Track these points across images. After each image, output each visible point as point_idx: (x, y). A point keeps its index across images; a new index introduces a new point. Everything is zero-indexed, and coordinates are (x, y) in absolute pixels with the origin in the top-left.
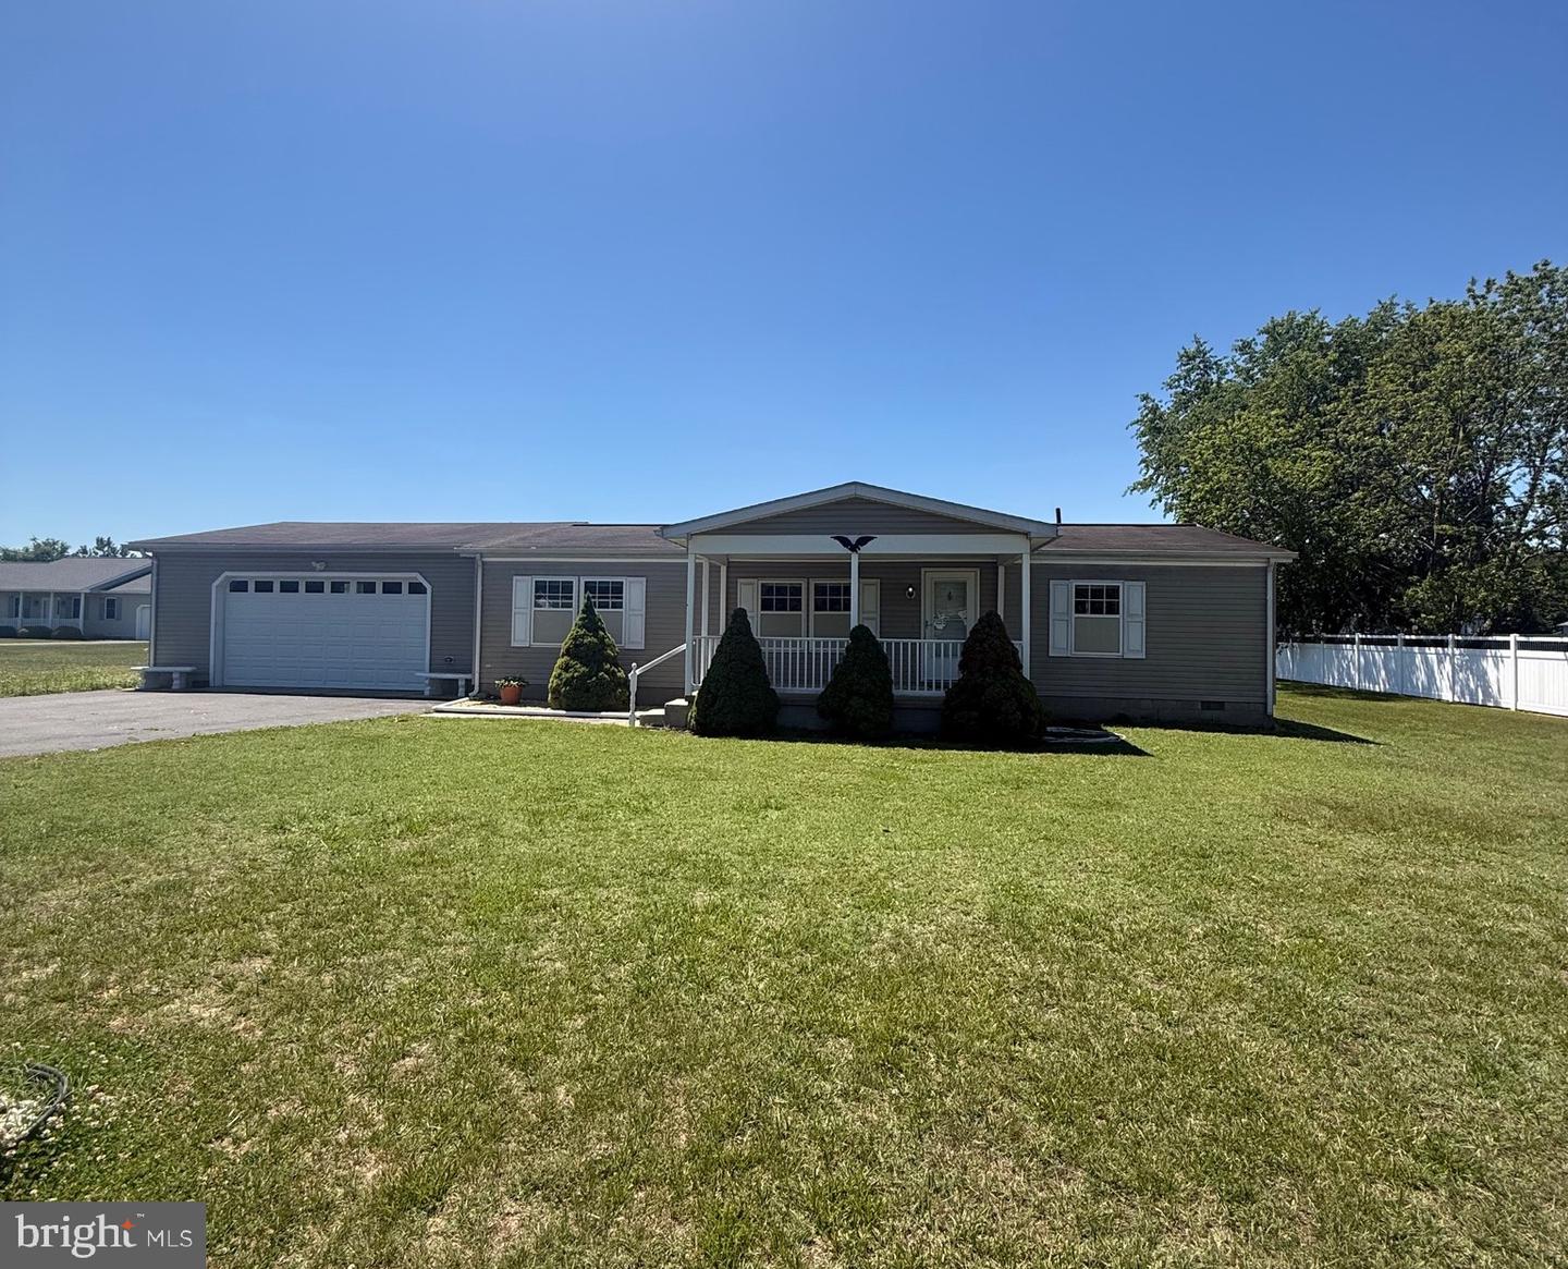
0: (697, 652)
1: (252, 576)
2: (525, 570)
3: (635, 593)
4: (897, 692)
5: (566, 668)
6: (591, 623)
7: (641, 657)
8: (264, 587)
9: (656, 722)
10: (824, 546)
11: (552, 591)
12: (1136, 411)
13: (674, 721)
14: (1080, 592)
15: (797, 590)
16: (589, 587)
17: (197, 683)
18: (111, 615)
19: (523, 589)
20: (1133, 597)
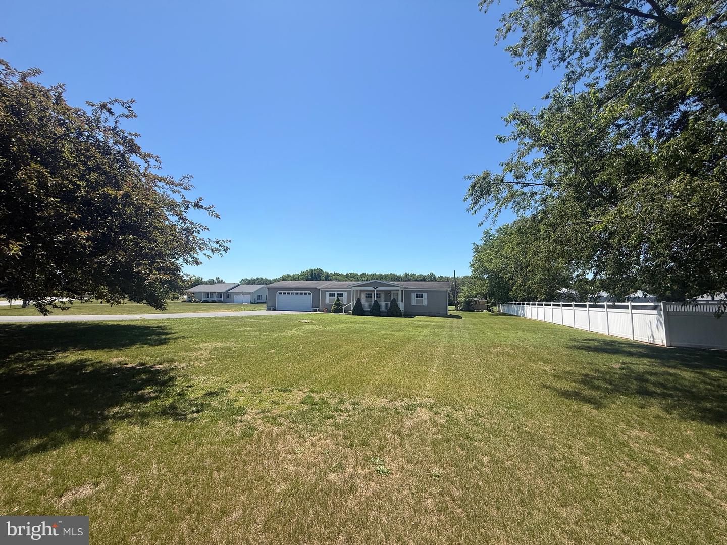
0: (353, 304)
1: (283, 292)
2: (327, 291)
3: (345, 294)
4: (381, 310)
5: (334, 307)
6: (338, 300)
7: (345, 305)
8: (285, 293)
9: (347, 314)
10: (371, 288)
11: (332, 295)
12: (472, 246)
13: (350, 314)
14: (417, 294)
15: (371, 294)
16: (338, 294)
17: (274, 310)
18: (228, 297)
19: (327, 294)
20: (425, 295)
